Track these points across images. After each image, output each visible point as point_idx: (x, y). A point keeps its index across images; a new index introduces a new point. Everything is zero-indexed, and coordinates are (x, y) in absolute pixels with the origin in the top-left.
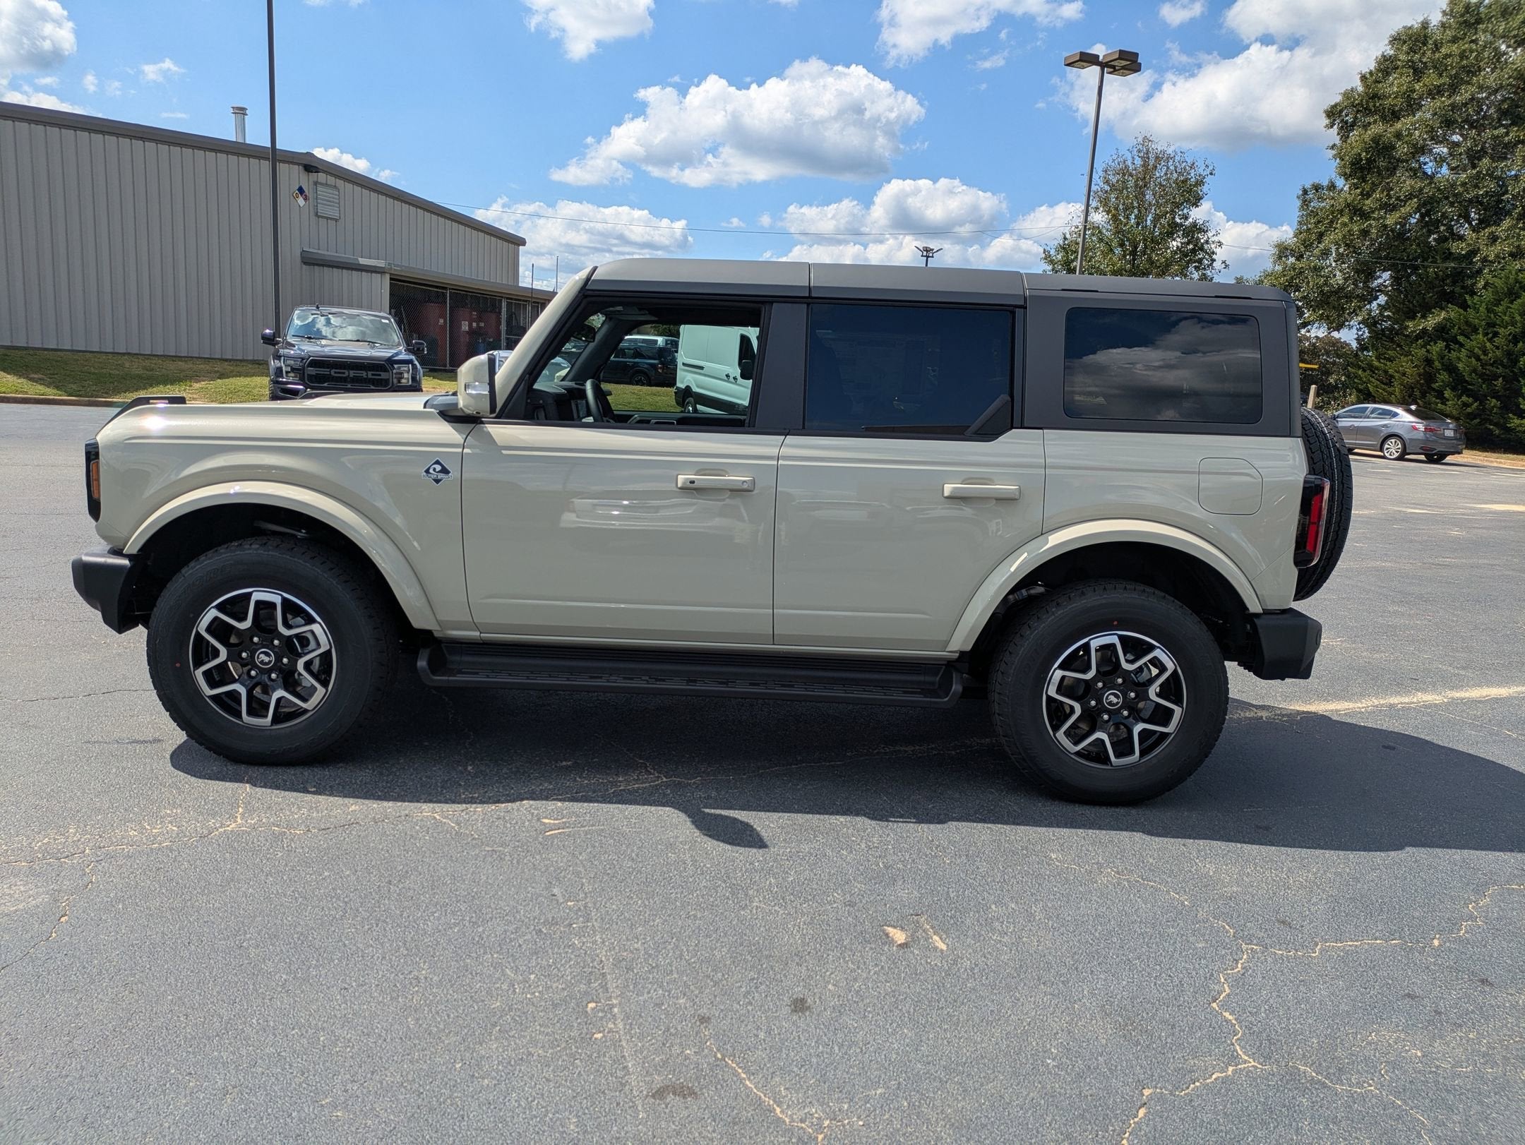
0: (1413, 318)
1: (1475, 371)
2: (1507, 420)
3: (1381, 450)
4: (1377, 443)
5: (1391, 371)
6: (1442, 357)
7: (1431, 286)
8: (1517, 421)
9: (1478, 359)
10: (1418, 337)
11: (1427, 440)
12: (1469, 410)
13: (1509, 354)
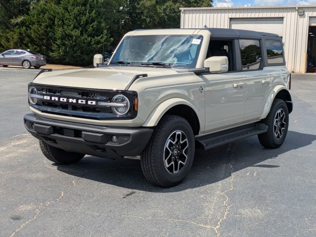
0: (12, 18)
1: (37, 37)
2: (49, 53)
3: (22, 66)
4: (20, 63)
5: (9, 37)
6: (25, 32)
7: (15, 7)
8: (52, 54)
9: (37, 33)
10: (15, 26)
11: (37, 61)
12: (37, 50)
13: (45, 31)
